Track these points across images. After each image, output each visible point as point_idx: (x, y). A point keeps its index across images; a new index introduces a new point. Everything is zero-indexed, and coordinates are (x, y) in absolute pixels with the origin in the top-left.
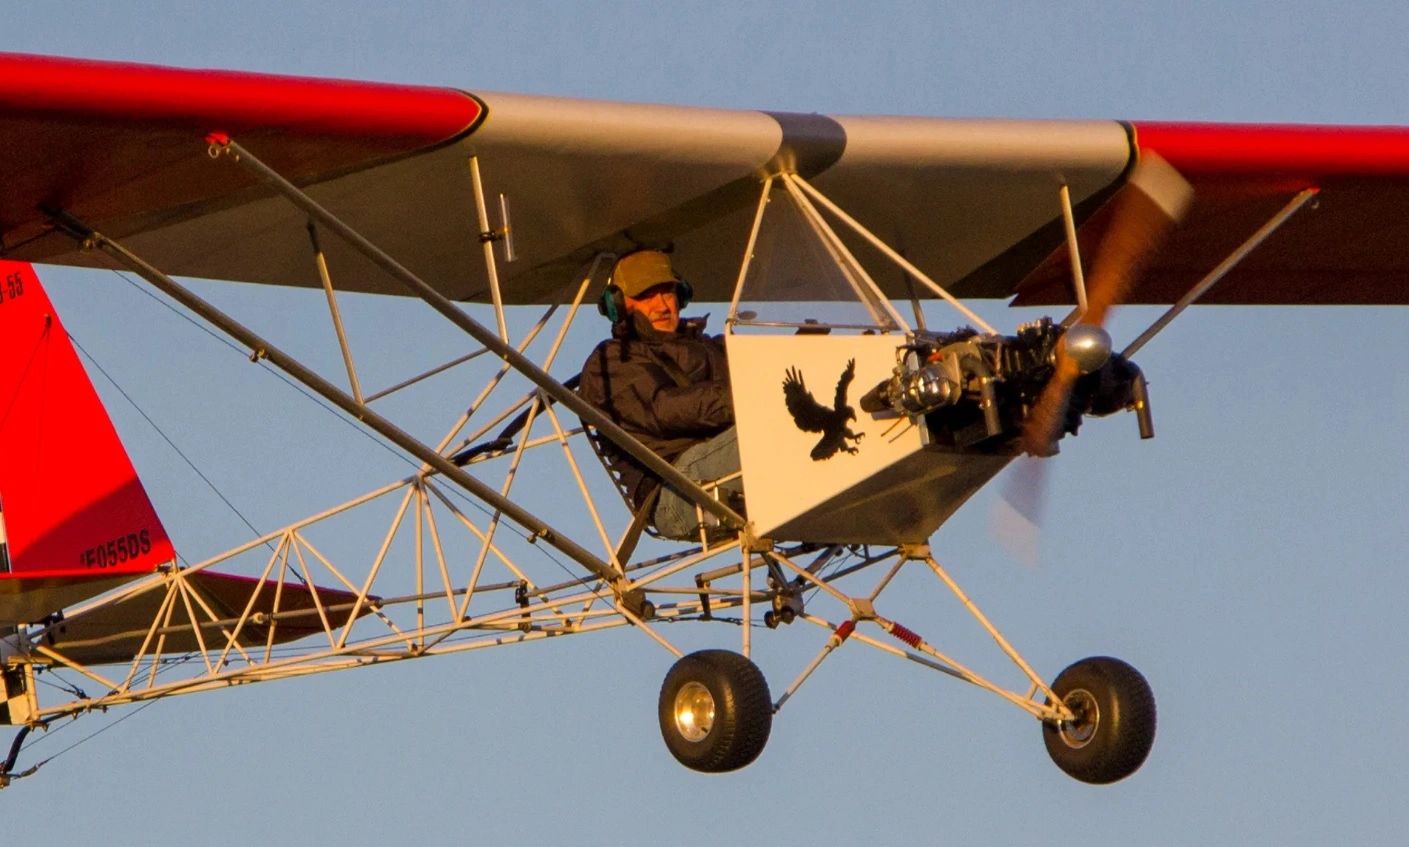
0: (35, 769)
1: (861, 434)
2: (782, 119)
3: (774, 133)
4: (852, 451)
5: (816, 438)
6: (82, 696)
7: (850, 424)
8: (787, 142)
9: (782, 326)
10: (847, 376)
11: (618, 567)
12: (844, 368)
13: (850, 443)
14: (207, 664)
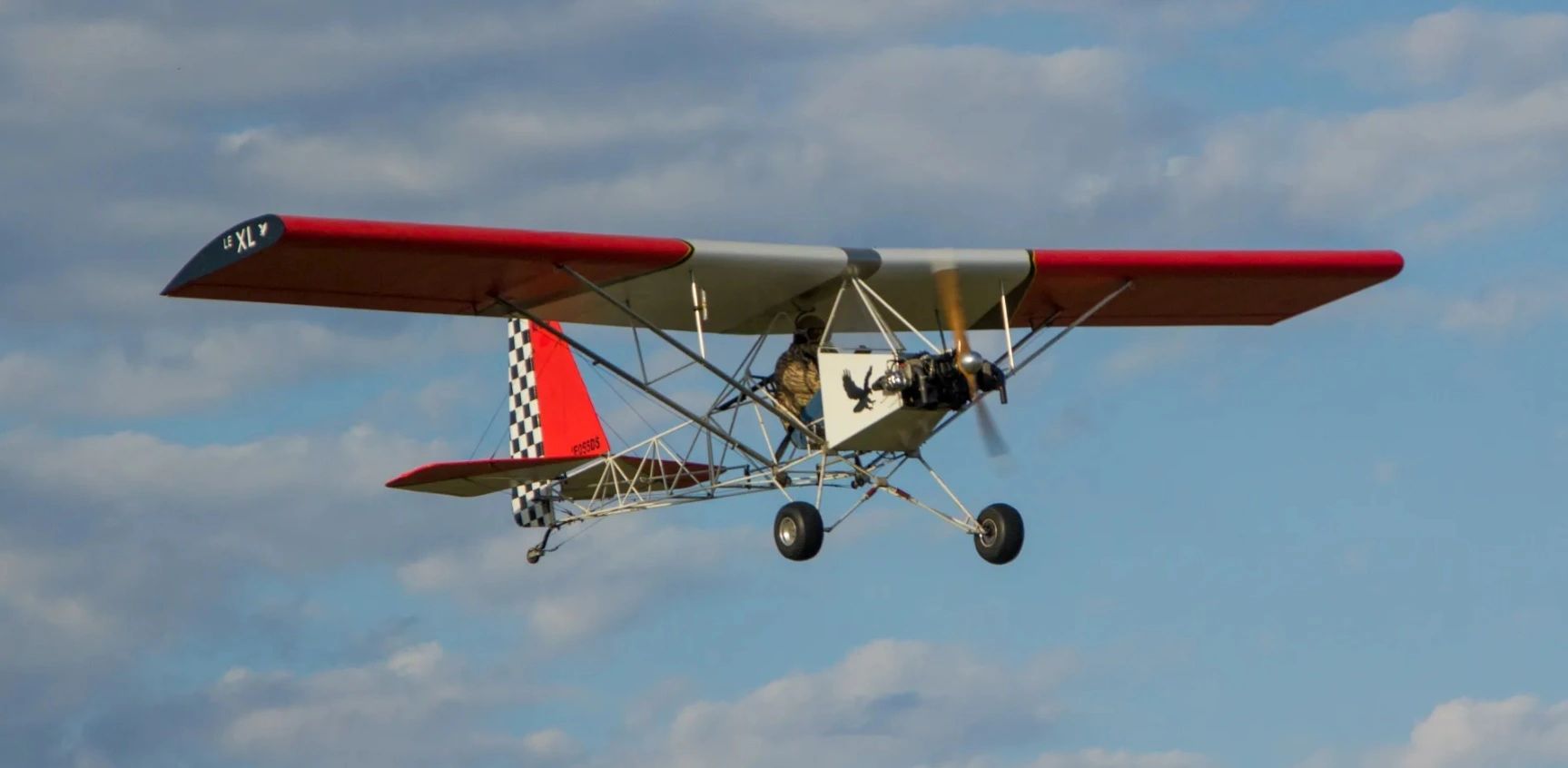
0: (557, 548)
1: (874, 401)
2: (849, 252)
3: (843, 256)
4: (870, 408)
5: (855, 402)
6: (571, 514)
7: (870, 396)
8: (850, 262)
9: (846, 350)
10: (869, 374)
11: (775, 461)
12: (867, 370)
13: (870, 405)
14: (621, 502)
